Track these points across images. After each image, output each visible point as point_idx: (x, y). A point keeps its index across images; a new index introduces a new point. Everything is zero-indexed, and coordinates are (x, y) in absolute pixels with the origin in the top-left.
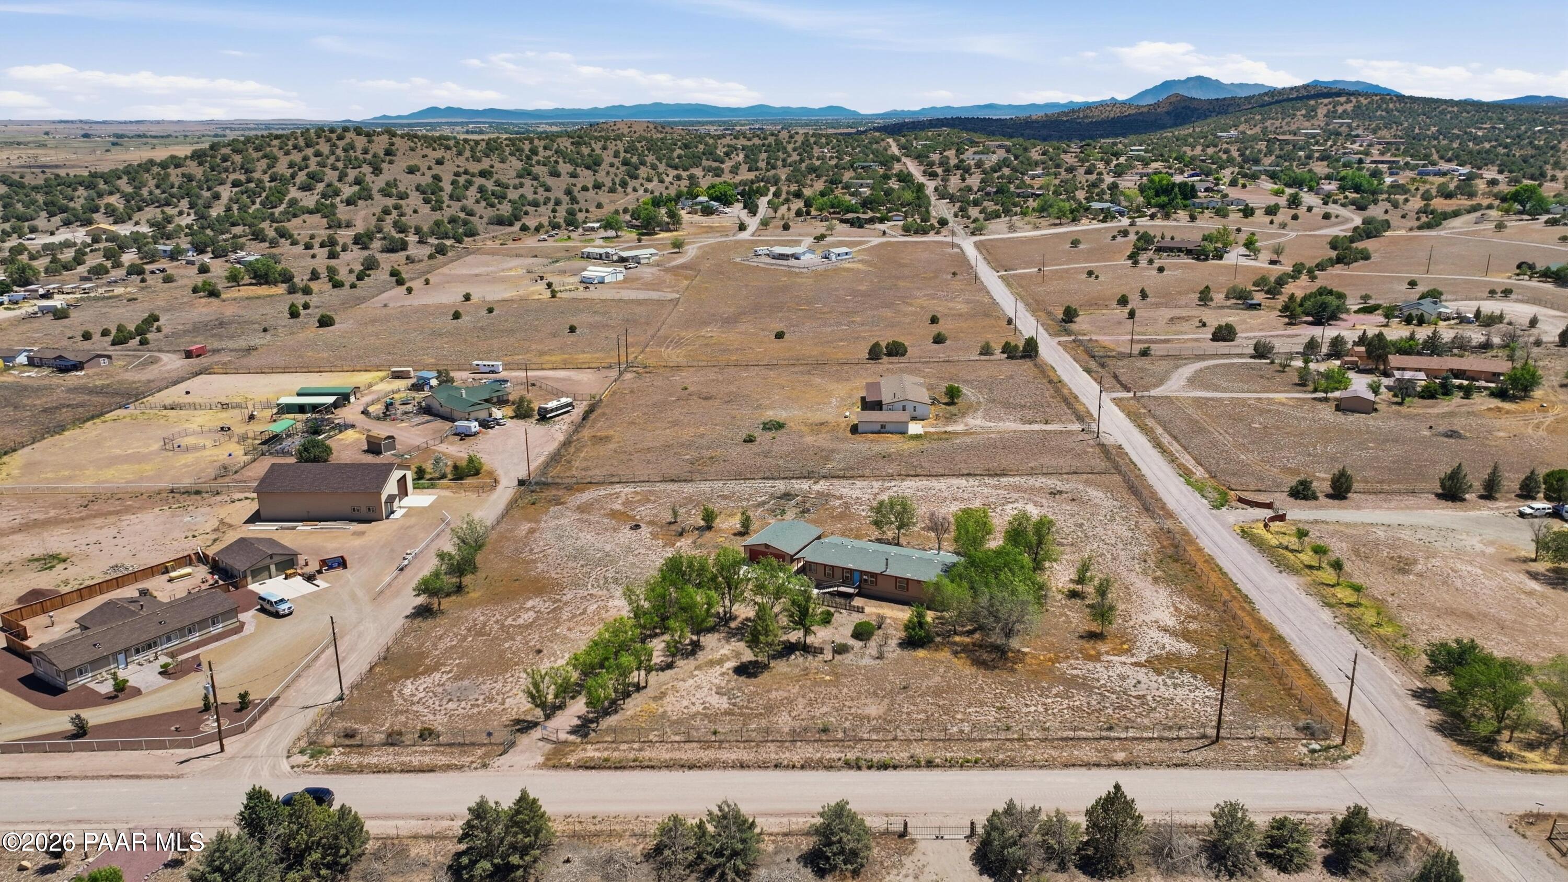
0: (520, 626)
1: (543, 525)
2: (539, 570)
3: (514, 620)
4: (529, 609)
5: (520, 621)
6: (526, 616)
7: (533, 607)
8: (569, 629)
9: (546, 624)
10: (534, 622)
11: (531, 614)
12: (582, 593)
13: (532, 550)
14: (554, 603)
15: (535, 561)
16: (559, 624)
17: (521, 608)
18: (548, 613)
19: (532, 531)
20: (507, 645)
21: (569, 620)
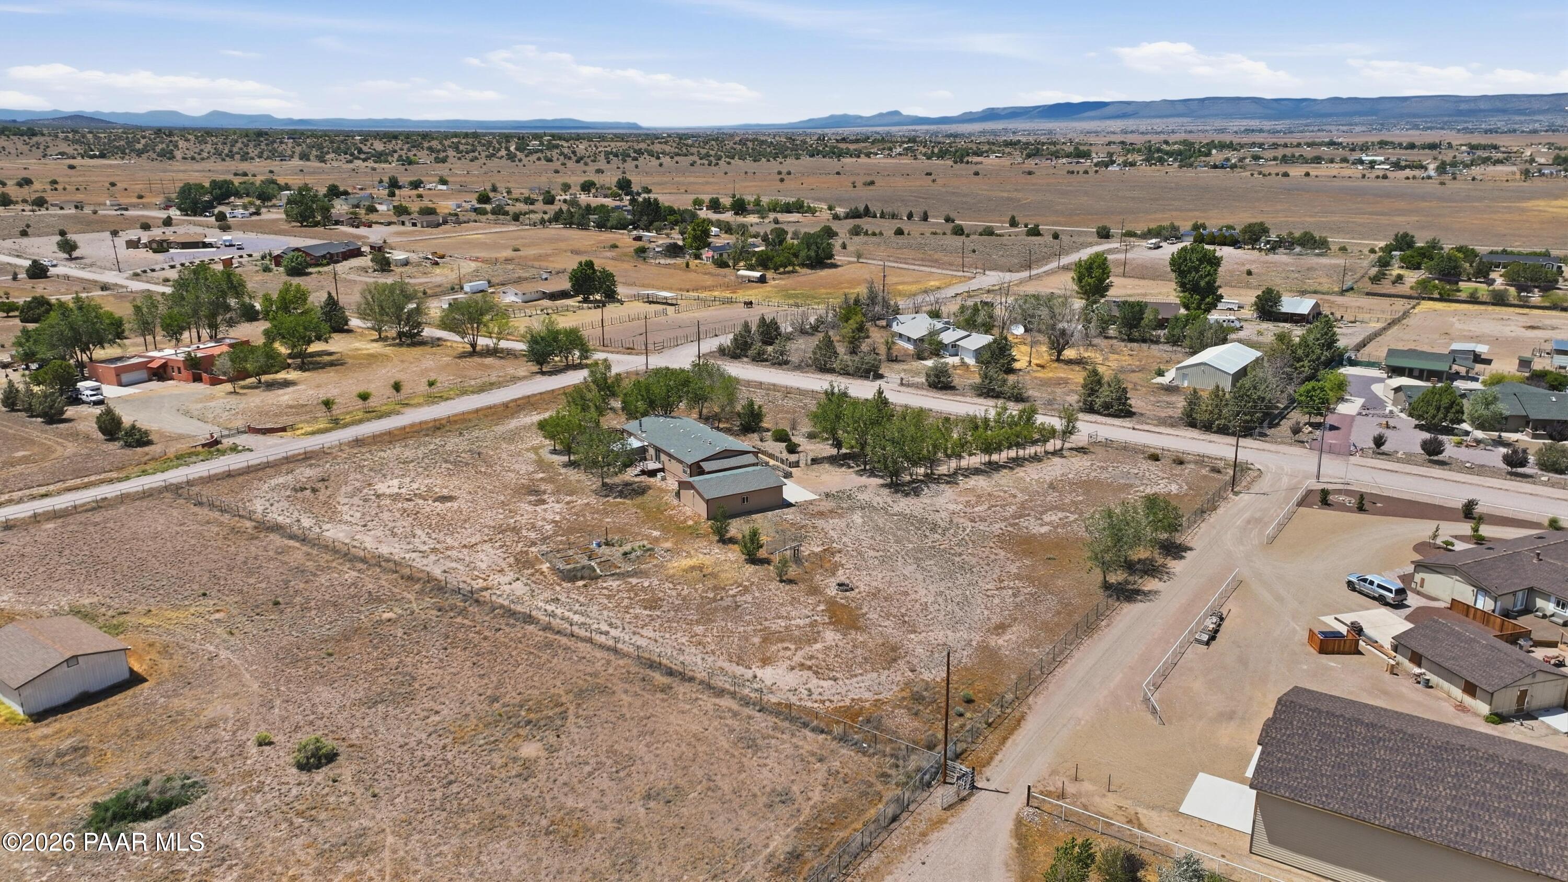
0: (1063, 510)
1: (976, 638)
2: (1018, 564)
3: (1067, 517)
4: (1047, 524)
5: (1060, 515)
6: (1054, 518)
7: (1042, 525)
8: (1015, 497)
9: (1035, 506)
10: (1046, 511)
11: (1047, 518)
12: (982, 526)
13: (1014, 595)
14: (1017, 524)
15: (1018, 577)
16: (1023, 504)
17: (1056, 528)
18: (1029, 515)
19: (1001, 628)
20: (1081, 498)
21: (1011, 504)
